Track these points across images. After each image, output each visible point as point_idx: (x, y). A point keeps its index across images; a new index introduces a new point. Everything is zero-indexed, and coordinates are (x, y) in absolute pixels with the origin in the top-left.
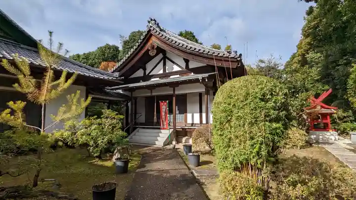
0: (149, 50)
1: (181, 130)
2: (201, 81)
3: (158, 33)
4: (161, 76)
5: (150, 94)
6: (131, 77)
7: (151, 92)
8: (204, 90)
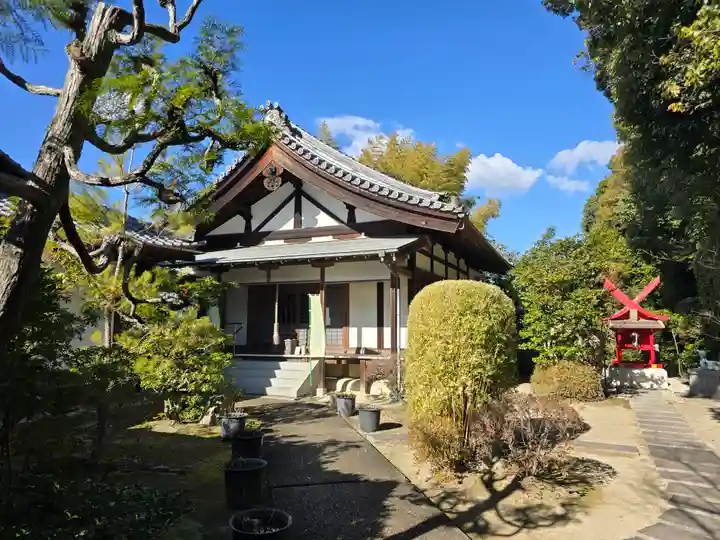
0: (265, 177)
1: (335, 362)
2: (382, 259)
3: (286, 141)
4: (288, 237)
5: (264, 280)
6: (212, 233)
7: (269, 276)
8: (389, 277)
